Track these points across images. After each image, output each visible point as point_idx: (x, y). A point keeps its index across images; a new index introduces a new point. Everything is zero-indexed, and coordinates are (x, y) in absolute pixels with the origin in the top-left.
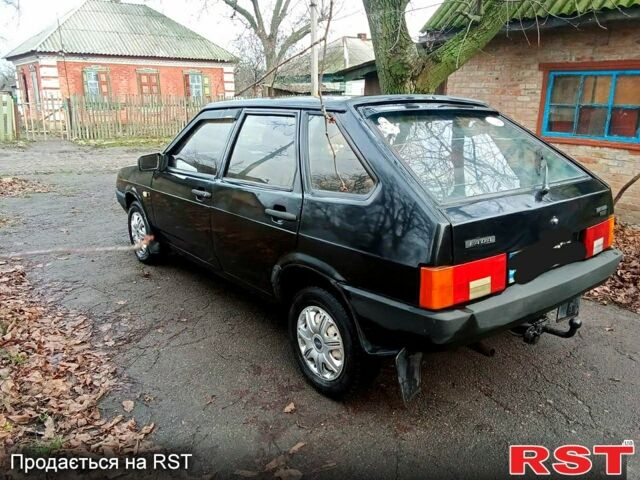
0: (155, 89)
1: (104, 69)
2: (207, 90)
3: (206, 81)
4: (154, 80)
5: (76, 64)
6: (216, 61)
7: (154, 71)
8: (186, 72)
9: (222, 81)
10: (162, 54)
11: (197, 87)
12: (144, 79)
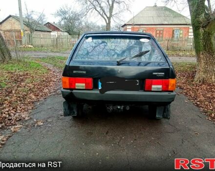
0: (161, 35)
1: (145, 29)
2: (181, 36)
3: (181, 32)
4: (161, 32)
5: (137, 28)
6: (186, 24)
7: (162, 29)
8: (174, 29)
9: (188, 32)
10: (166, 23)
11: (177, 34)
12: (158, 32)
